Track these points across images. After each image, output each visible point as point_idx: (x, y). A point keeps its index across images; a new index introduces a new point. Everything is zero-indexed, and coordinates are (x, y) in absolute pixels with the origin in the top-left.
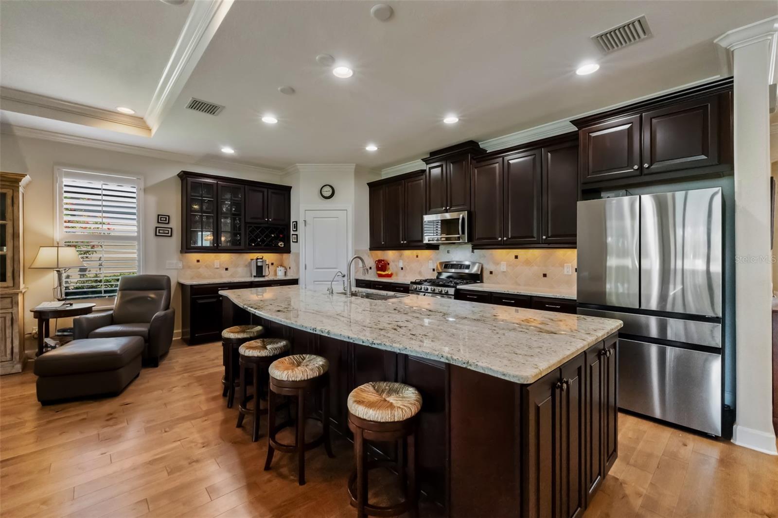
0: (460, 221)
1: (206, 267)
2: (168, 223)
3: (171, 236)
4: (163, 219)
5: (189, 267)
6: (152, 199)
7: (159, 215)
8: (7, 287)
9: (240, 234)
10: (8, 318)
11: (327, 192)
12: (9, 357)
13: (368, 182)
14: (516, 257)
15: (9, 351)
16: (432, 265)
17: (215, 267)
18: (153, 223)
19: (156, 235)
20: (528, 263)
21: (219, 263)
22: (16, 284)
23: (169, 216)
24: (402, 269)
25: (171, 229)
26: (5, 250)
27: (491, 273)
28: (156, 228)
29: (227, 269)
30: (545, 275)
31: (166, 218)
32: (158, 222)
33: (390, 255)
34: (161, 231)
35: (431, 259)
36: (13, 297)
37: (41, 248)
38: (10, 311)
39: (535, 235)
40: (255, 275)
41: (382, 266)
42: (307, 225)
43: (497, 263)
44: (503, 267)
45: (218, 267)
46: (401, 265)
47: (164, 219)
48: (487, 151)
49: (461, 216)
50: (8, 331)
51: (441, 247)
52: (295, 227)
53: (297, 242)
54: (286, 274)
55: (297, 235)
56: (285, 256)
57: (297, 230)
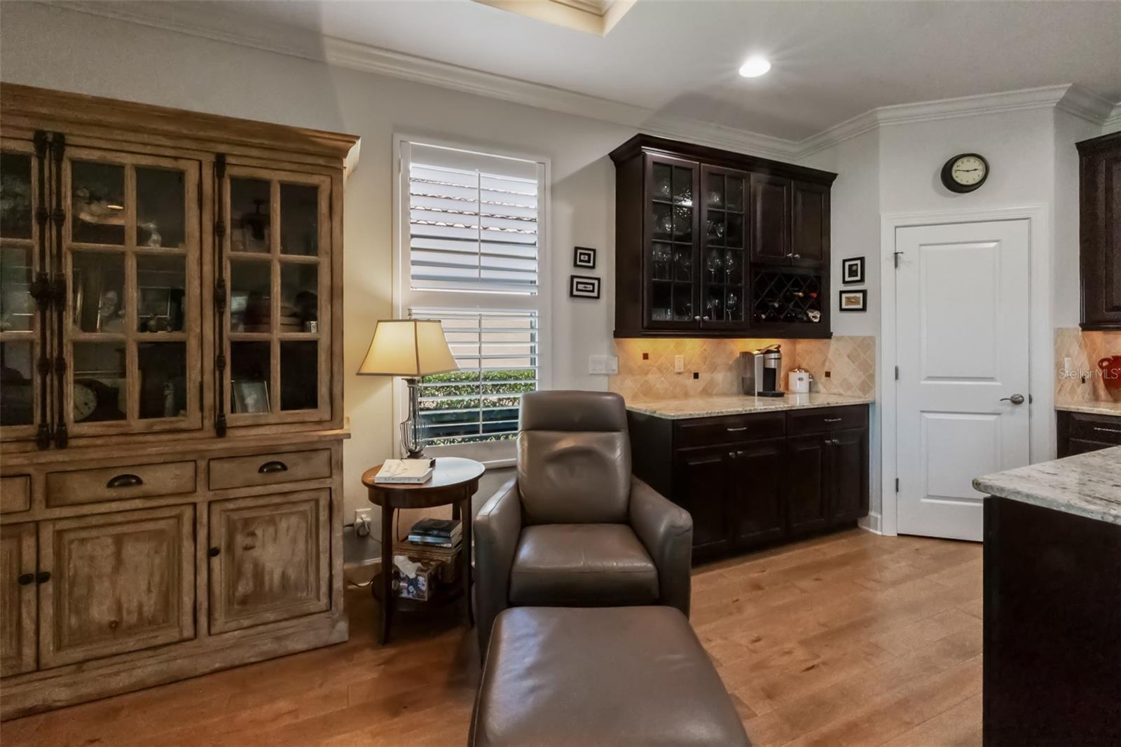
1: (660, 369)
2: (593, 267)
3: (598, 297)
4: (584, 257)
5: (630, 372)
6: (565, 211)
7: (576, 249)
8: (320, 422)
9: (737, 293)
10: (323, 502)
12: (324, 601)
13: (1078, 141)
15: (324, 589)
17: (677, 370)
18: (566, 269)
19: (572, 295)
21: (682, 362)
22: (336, 417)
23: (594, 251)
25: (599, 279)
26: (314, 330)
28: (573, 277)
29: (696, 376)
31: (589, 255)
32: (576, 265)
34: (581, 287)
36: (333, 449)
37: (381, 324)
38: (328, 483)
40: (761, 390)
42: (901, 265)
45: (682, 370)
47: (587, 257)
50: (323, 534)
52: (853, 273)
53: (864, 309)
54: (812, 388)
55: (864, 292)
56: (803, 345)
57: (862, 280)
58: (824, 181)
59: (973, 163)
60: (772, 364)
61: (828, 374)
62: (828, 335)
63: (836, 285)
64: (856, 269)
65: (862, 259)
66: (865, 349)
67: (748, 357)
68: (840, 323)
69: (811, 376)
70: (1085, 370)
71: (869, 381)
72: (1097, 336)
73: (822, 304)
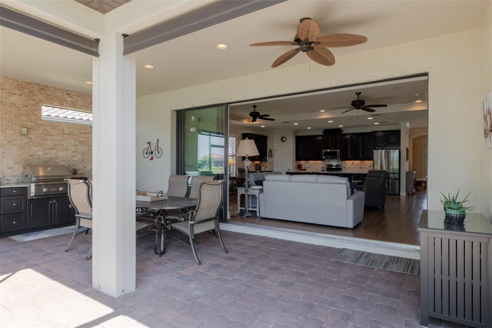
0: (338, 152)
11: (284, 139)
13: (296, 136)
14: (353, 163)
16: (322, 166)
20: (356, 164)
24: (308, 167)
27: (344, 168)
30: (361, 168)
33: (302, 162)
35: (322, 164)
39: (360, 157)
41: (299, 167)
42: (276, 151)
43: (347, 165)
44: (349, 166)
46: (308, 166)
48: (343, 131)
49: (338, 151)
51: (326, 160)
52: (270, 152)
53: (272, 157)
54: (264, 169)
55: (272, 155)
56: (263, 163)
57: (272, 153)
58: (267, 137)
59: (285, 138)
60: (261, 165)
61: (267, 167)
62: (267, 161)
63: (268, 153)
64: (271, 151)
65: (272, 150)
66: (272, 163)
67: (256, 164)
68: (268, 159)
69: (264, 168)
70: (296, 166)
71: (273, 168)
72: (298, 162)
73: (266, 156)
